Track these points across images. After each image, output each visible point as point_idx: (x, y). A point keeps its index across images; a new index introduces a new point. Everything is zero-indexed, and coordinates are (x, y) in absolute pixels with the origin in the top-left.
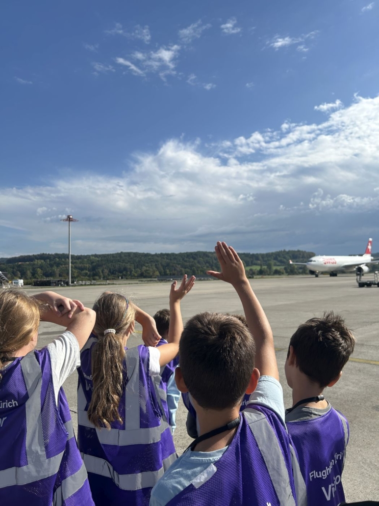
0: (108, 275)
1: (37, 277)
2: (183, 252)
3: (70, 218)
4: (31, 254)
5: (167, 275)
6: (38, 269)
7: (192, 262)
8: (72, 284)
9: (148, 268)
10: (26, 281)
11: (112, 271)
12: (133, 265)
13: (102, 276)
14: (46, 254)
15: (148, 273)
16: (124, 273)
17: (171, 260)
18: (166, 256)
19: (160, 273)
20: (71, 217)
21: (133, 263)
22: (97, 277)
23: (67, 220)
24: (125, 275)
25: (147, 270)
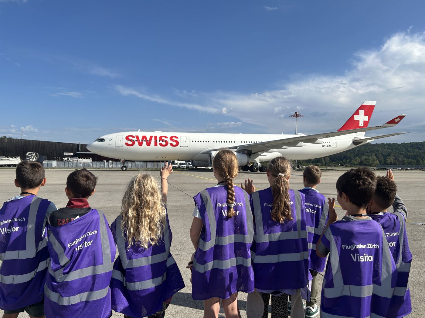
0: (329, 162)
3: (297, 114)
5: (388, 164)
8: (298, 168)
9: (367, 157)
11: (333, 159)
13: (324, 163)
15: (369, 162)
16: (344, 161)
17: (392, 149)
22: (319, 164)
23: (294, 116)
25: (366, 159)
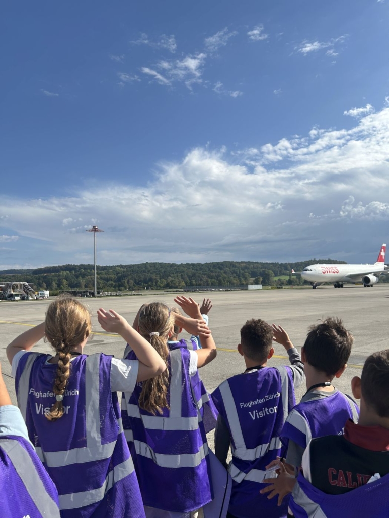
0: (134, 285)
1: (63, 288)
2: (209, 262)
3: (95, 229)
4: (56, 265)
5: (193, 285)
6: (64, 280)
7: (219, 272)
8: (98, 295)
9: (173, 279)
10: (52, 292)
11: (137, 281)
12: (159, 275)
13: (128, 287)
14: (71, 265)
15: (175, 284)
16: (150, 283)
17: (197, 270)
18: (192, 266)
19: (186, 283)
20: (96, 227)
21: (159, 274)
22: (123, 288)
23: (92, 231)
24: (150, 286)
25: (172, 281)
